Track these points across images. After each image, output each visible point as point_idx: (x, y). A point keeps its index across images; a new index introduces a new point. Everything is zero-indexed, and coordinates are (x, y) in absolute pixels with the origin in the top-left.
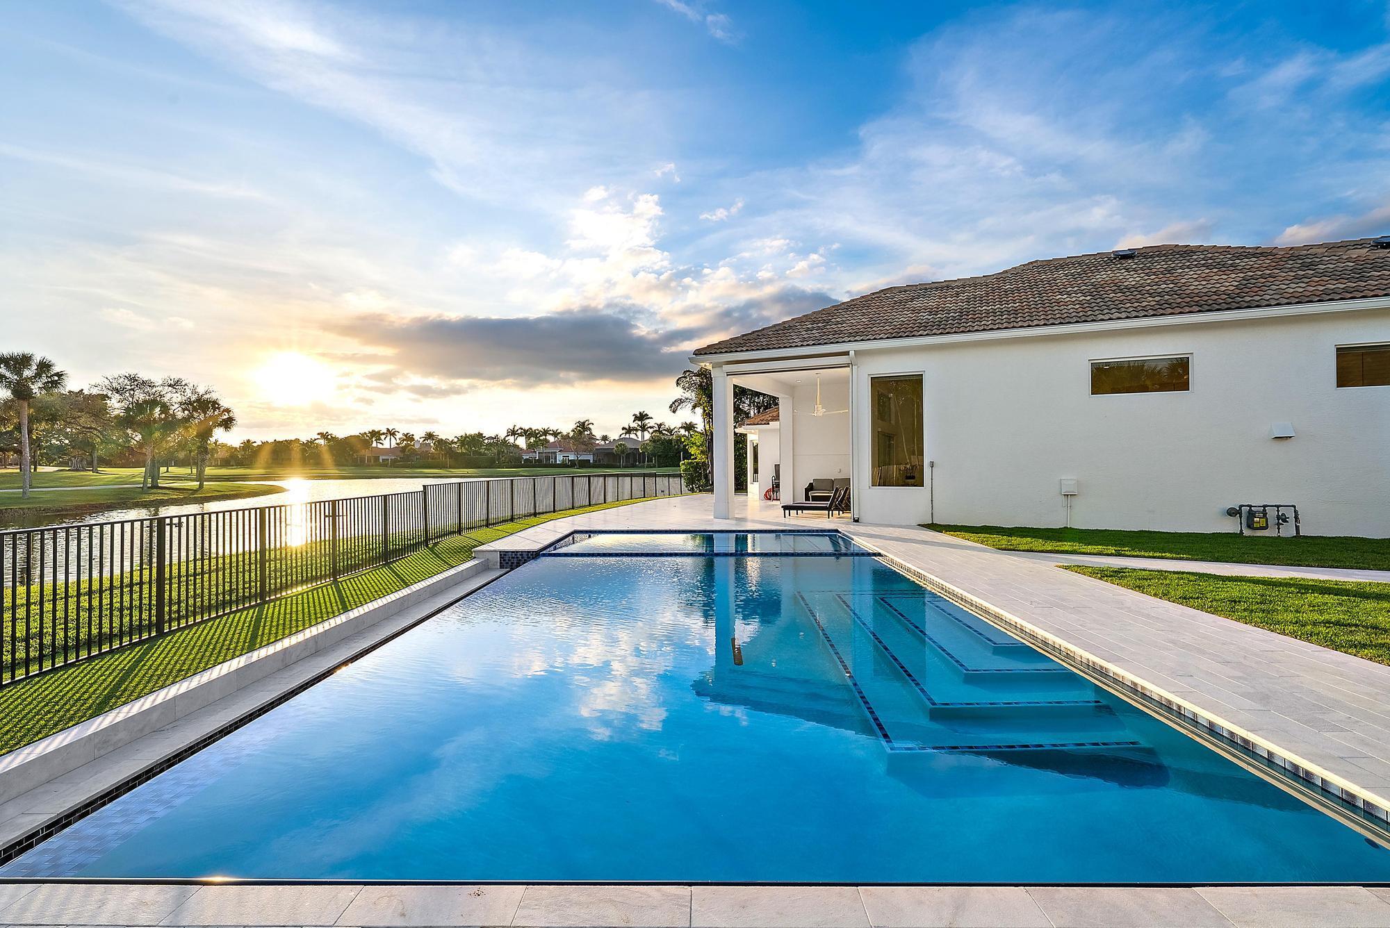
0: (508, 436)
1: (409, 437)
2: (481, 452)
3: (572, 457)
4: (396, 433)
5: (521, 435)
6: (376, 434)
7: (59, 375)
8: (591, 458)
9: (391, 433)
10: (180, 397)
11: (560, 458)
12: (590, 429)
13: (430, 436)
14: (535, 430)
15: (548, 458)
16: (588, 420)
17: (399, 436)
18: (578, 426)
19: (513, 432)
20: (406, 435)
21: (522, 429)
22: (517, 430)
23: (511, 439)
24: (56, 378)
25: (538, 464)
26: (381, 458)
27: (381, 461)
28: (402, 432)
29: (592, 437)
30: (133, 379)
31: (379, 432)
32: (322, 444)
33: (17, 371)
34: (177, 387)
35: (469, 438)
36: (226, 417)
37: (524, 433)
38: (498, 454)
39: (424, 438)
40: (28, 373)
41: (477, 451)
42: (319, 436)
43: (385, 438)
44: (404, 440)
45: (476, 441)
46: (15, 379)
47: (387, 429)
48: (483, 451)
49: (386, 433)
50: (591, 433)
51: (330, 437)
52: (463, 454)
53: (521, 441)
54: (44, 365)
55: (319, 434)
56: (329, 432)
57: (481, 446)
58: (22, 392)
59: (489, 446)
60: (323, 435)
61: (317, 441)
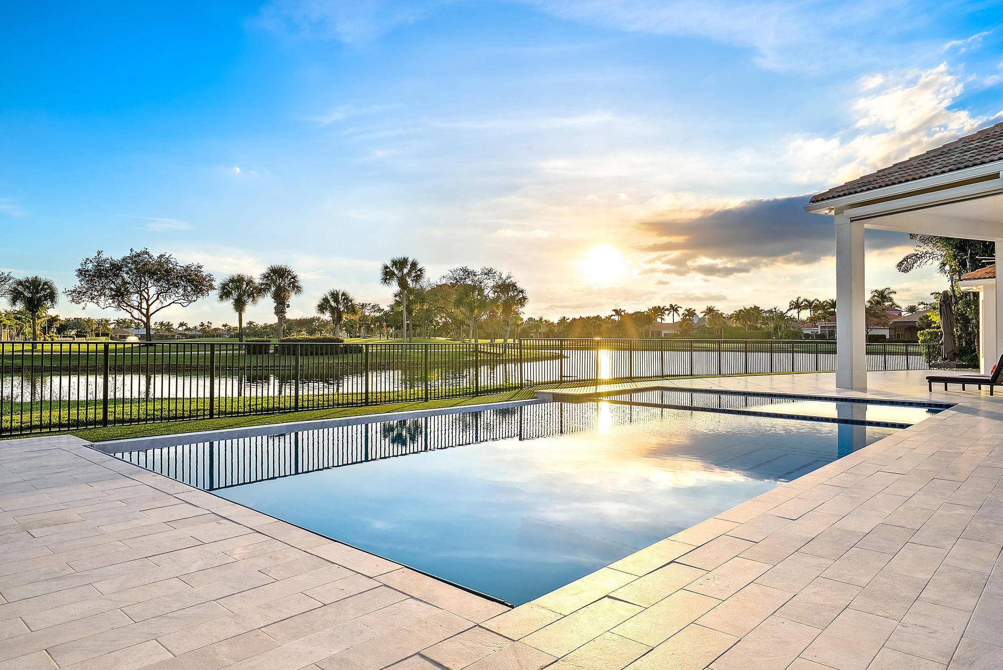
0: (791, 309)
1: (691, 313)
2: (757, 327)
4: (679, 309)
5: (805, 307)
6: (658, 311)
7: (420, 270)
8: (886, 333)
9: (674, 308)
10: (492, 282)
12: (891, 300)
13: (710, 310)
14: (824, 302)
16: (889, 289)
17: (681, 311)
18: (874, 296)
19: (797, 305)
20: (688, 311)
21: (807, 301)
22: (802, 303)
23: (794, 313)
24: (419, 273)
25: (820, 339)
26: (663, 332)
27: (663, 335)
28: (684, 307)
29: (893, 307)
30: (465, 270)
31: (663, 308)
32: (617, 320)
33: (401, 270)
34: (490, 275)
35: (744, 313)
36: (521, 296)
37: (809, 305)
38: (775, 329)
39: (705, 313)
40: (405, 271)
41: (752, 325)
42: (614, 313)
43: (669, 314)
44: (686, 315)
45: (751, 315)
46: (400, 275)
47: (671, 306)
48: (759, 325)
49: (670, 309)
50: (893, 304)
51: (623, 313)
52: (737, 328)
53: (805, 314)
54: (414, 264)
55: (614, 310)
56: (622, 309)
57: (757, 320)
58: (403, 284)
59: (766, 320)
60: (617, 312)
61: (612, 317)
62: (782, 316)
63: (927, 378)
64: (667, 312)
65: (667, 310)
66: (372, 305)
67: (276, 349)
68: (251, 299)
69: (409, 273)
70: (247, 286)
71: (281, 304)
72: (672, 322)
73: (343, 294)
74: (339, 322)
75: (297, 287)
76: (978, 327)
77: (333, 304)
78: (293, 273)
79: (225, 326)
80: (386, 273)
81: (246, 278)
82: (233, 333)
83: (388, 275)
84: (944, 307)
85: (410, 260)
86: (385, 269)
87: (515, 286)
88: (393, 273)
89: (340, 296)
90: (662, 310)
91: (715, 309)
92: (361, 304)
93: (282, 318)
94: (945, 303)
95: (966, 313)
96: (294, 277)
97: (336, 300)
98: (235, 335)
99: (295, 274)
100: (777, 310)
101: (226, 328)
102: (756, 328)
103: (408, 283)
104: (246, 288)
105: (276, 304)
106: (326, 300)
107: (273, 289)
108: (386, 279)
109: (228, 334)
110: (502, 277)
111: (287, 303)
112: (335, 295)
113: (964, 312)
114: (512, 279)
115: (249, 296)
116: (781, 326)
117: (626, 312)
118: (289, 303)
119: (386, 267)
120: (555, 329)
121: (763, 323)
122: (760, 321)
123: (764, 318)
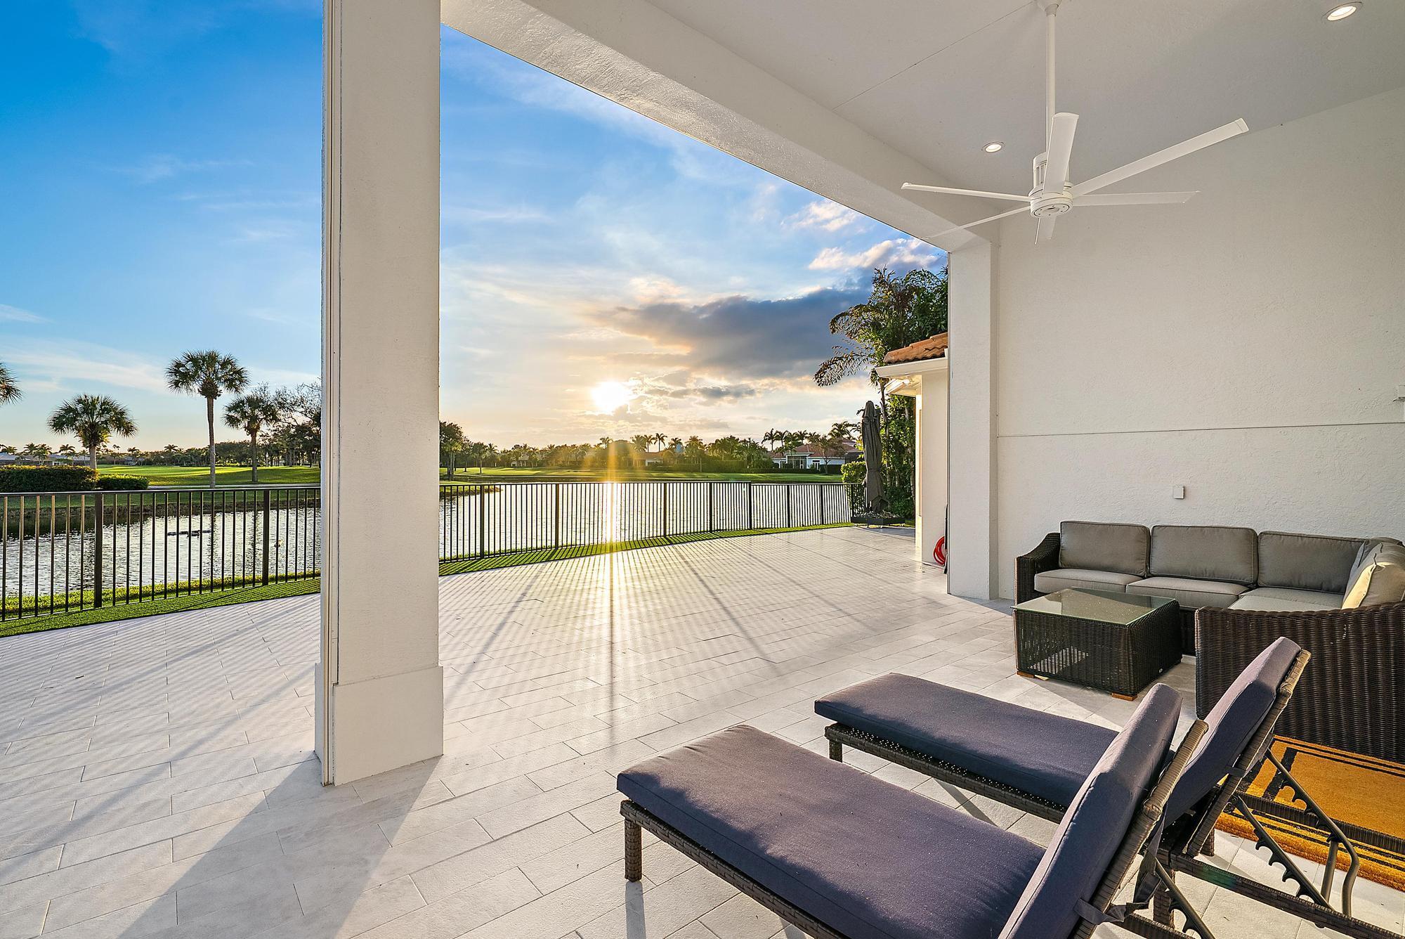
0: (765, 440)
1: (677, 442)
2: (732, 456)
3: (822, 462)
4: (664, 438)
5: (778, 439)
6: (645, 440)
9: (660, 438)
11: (809, 463)
13: (694, 439)
15: (797, 463)
17: (667, 440)
18: (835, 429)
19: (771, 437)
20: (674, 440)
21: (780, 433)
22: (775, 435)
23: (766, 444)
25: (788, 468)
26: (648, 462)
27: (647, 464)
28: (670, 437)
31: (650, 437)
32: (604, 448)
35: (720, 443)
37: (780, 436)
38: (749, 459)
39: (689, 443)
41: (728, 455)
42: (601, 442)
44: (672, 445)
45: (727, 444)
47: (657, 435)
48: (734, 455)
49: (657, 438)
50: (851, 437)
51: (610, 442)
52: (714, 458)
53: (778, 444)
54: (229, 363)
55: (602, 439)
56: (610, 438)
57: (732, 450)
59: (740, 450)
60: (605, 440)
61: (601, 446)
62: (754, 445)
64: (653, 441)
65: (654, 439)
72: (657, 452)
76: (913, 459)
84: (868, 426)
91: (698, 438)
94: (869, 420)
95: (899, 438)
100: (752, 440)
102: (732, 458)
113: (897, 437)
116: (753, 456)
117: (613, 441)
120: (539, 458)
121: (737, 453)
122: (735, 451)
123: (739, 448)
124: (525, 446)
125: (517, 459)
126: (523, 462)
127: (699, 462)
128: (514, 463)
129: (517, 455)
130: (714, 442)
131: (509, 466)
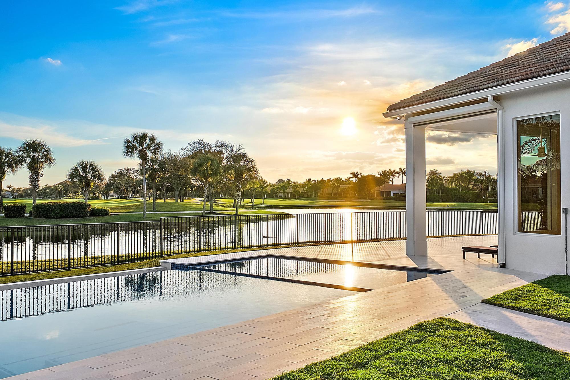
6: (390, 174)
7: (158, 144)
24: (158, 146)
26: (393, 193)
30: (201, 143)
31: (394, 171)
32: (354, 182)
33: (141, 144)
34: (223, 147)
35: (458, 176)
36: (251, 166)
38: (485, 189)
39: (429, 176)
40: (145, 145)
41: (465, 187)
42: (352, 176)
43: (399, 176)
45: (465, 177)
46: (140, 148)
47: (401, 169)
48: (471, 187)
49: (400, 172)
51: (359, 176)
52: (453, 189)
54: (152, 139)
55: (351, 174)
56: (359, 172)
57: (469, 182)
58: (143, 156)
59: (477, 182)
60: (355, 175)
61: (351, 179)
62: (490, 178)
63: (463, 248)
64: (397, 175)
65: (397, 173)
66: (135, 169)
67: (31, 213)
68: (10, 169)
69: (148, 146)
70: (6, 157)
71: (35, 174)
72: (402, 184)
73: (91, 165)
74: (87, 189)
75: (50, 159)
77: (82, 173)
78: (47, 147)
79: (9, 187)
80: (128, 147)
81: (6, 151)
82: (16, 194)
83: (129, 149)
85: (149, 135)
86: (127, 143)
87: (245, 157)
88: (134, 147)
89: (88, 166)
90: (393, 173)
91: (437, 172)
92: (126, 169)
93: (36, 186)
96: (47, 150)
97: (84, 169)
98: (18, 195)
99: (48, 147)
100: (487, 173)
101: (10, 189)
102: (469, 189)
103: (148, 155)
104: (5, 160)
105: (31, 174)
106: (76, 170)
107: (29, 160)
108: (128, 152)
109: (12, 195)
110: (234, 149)
111: (41, 173)
112: (84, 166)
114: (242, 151)
115: (8, 166)
116: (489, 187)
117: (362, 175)
118: (42, 173)
119: (128, 142)
120: (301, 190)
121: (474, 185)
122: (471, 183)
123: (476, 181)
124: (289, 180)
125: (284, 191)
126: (288, 194)
127: (439, 193)
128: (280, 195)
129: (284, 188)
130: (453, 176)
131: (277, 197)
